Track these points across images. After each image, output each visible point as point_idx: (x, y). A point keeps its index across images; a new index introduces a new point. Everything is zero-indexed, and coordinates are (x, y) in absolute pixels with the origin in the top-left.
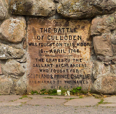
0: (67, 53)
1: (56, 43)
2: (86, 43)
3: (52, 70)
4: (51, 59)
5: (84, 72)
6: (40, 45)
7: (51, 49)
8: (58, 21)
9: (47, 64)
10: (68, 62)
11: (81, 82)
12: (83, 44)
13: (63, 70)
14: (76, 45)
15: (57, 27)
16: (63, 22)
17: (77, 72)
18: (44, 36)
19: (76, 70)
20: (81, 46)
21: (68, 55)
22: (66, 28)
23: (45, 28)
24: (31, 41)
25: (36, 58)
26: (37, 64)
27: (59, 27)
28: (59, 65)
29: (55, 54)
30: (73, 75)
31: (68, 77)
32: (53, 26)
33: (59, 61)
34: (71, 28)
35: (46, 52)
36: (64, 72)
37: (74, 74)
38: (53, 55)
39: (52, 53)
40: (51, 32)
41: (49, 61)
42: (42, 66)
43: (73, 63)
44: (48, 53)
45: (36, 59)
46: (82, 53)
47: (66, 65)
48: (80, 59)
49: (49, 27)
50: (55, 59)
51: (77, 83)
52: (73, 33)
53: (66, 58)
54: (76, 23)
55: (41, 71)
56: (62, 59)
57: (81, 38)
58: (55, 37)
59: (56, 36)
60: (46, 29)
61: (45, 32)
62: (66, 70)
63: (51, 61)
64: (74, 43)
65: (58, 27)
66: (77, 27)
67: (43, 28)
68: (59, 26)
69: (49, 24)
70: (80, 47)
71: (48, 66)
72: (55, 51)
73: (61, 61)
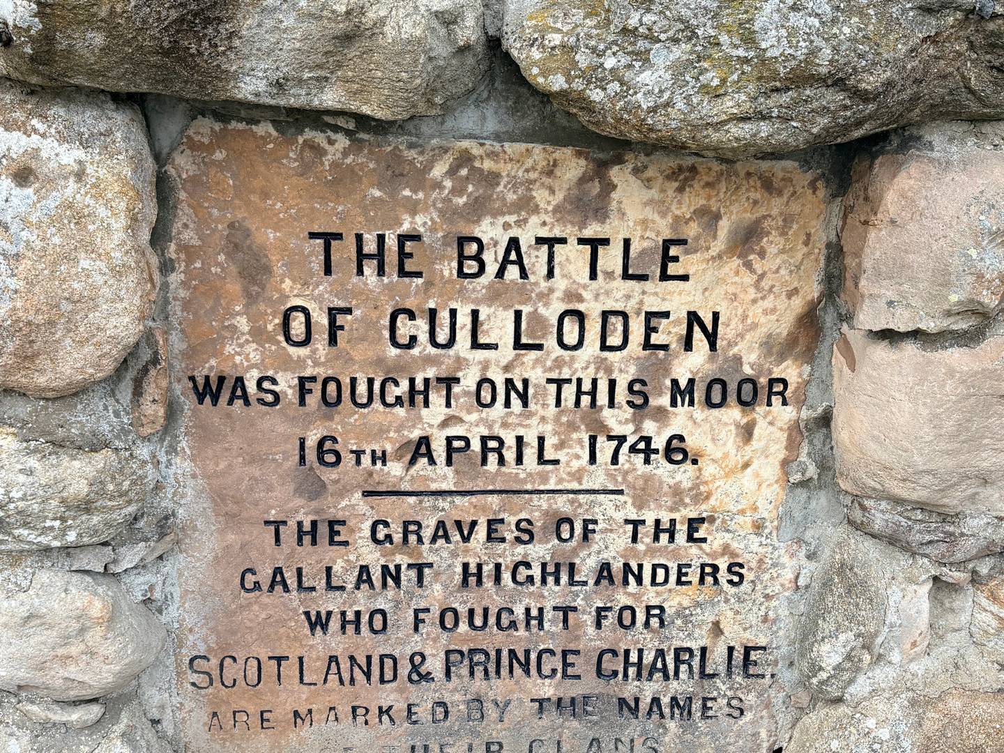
0: (575, 464)
1: (469, 381)
2: (763, 381)
3: (421, 616)
4: (419, 524)
5: (716, 624)
6: (313, 400)
7: (416, 434)
8: (505, 169)
9: (382, 562)
10: (574, 543)
11: (681, 706)
12: (732, 387)
13: (528, 610)
14: (665, 400)
15: (486, 221)
16: (550, 173)
17: (655, 622)
18: (348, 311)
19: (648, 608)
20: (710, 404)
21: (575, 486)
22: (582, 241)
23: (359, 238)
24: (213, 362)
25: (273, 515)
26: (278, 571)
27: (506, 226)
28: (488, 569)
29: (457, 472)
30: (614, 653)
31: (566, 665)
32: (442, 213)
33: (489, 538)
34: (627, 243)
35: (366, 460)
36: (535, 630)
37: (622, 647)
38: (434, 487)
39: (432, 461)
40: (418, 274)
41: (397, 538)
42: (330, 587)
43: (626, 553)
44: (395, 469)
45: (267, 523)
46: (709, 469)
47: (558, 566)
48: (694, 515)
49: (405, 227)
50: (459, 524)
51: (650, 713)
52: (648, 285)
53: (556, 512)
54: (680, 190)
55: (318, 622)
56: (523, 515)
57: (712, 338)
58: (464, 320)
59: (475, 314)
60: (370, 247)
61: (360, 272)
62: (555, 608)
63: (420, 540)
64: (643, 383)
65: (501, 220)
66: (692, 231)
67: (339, 236)
68: (512, 219)
69: (407, 193)
70: (699, 412)
71: (385, 585)
72: (459, 450)
73: (509, 537)
